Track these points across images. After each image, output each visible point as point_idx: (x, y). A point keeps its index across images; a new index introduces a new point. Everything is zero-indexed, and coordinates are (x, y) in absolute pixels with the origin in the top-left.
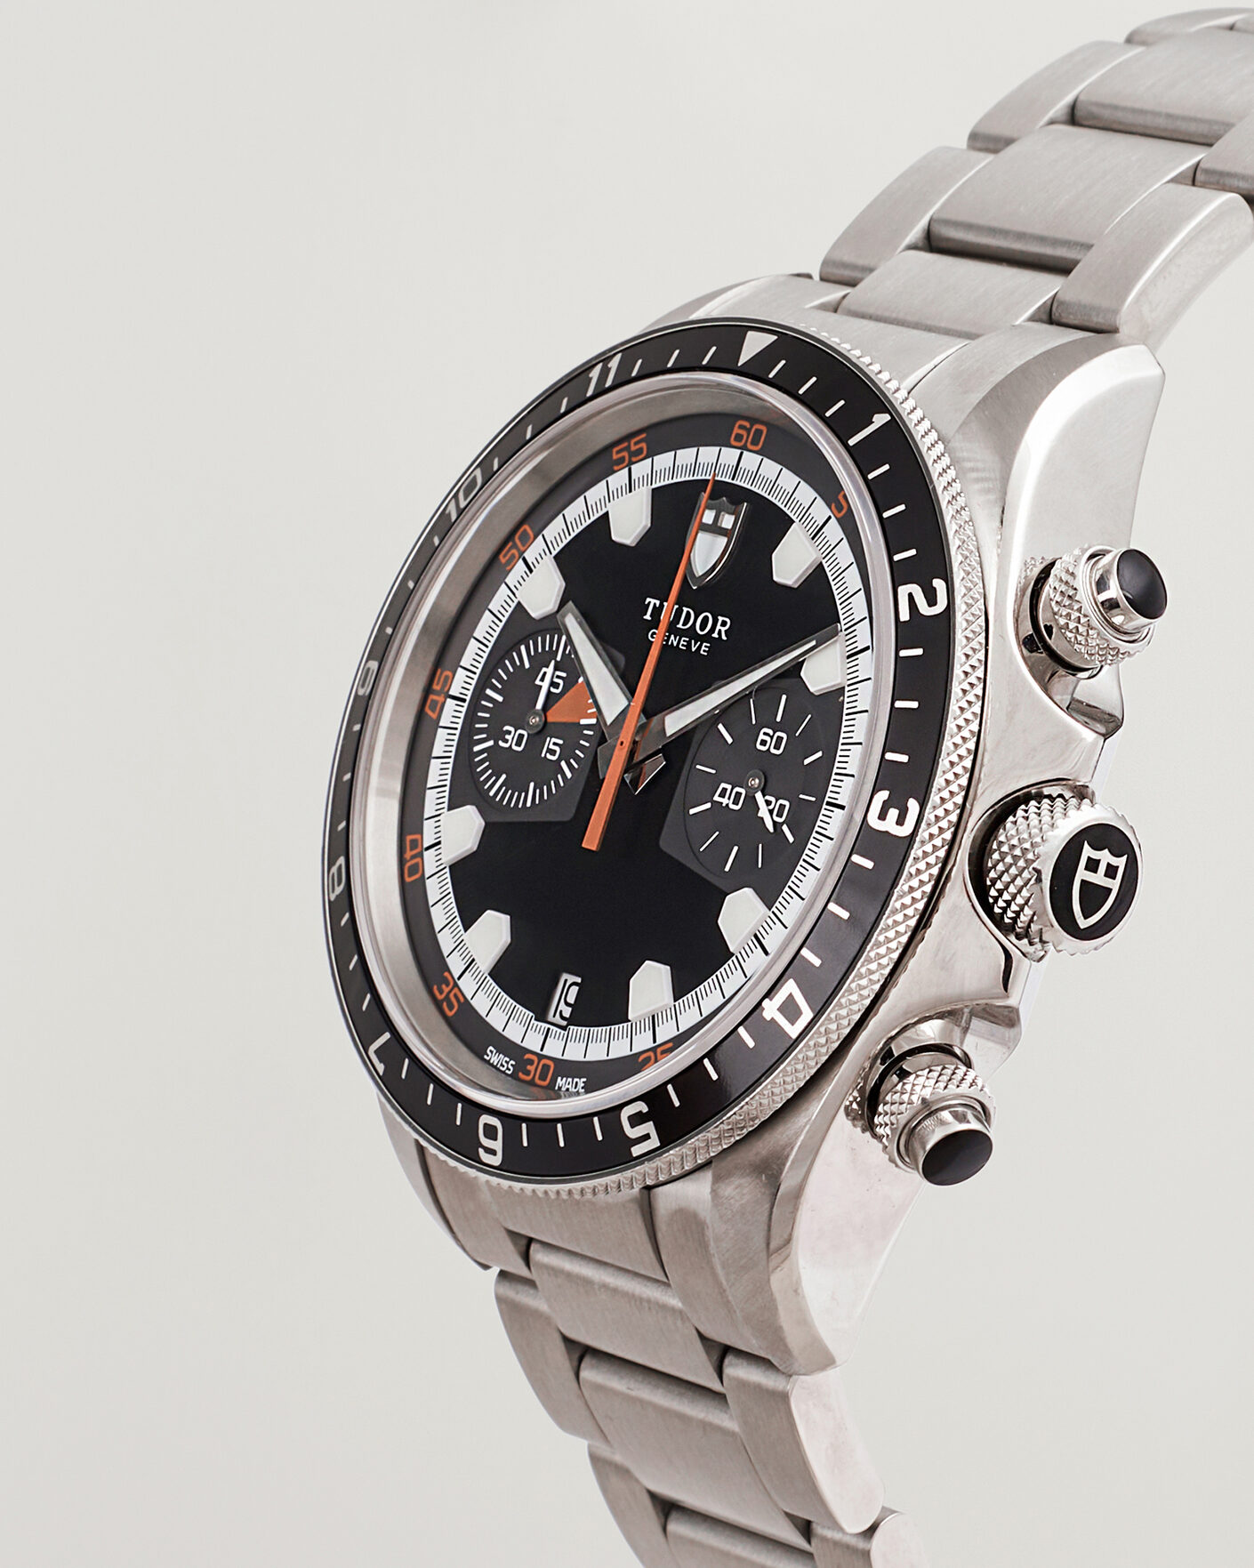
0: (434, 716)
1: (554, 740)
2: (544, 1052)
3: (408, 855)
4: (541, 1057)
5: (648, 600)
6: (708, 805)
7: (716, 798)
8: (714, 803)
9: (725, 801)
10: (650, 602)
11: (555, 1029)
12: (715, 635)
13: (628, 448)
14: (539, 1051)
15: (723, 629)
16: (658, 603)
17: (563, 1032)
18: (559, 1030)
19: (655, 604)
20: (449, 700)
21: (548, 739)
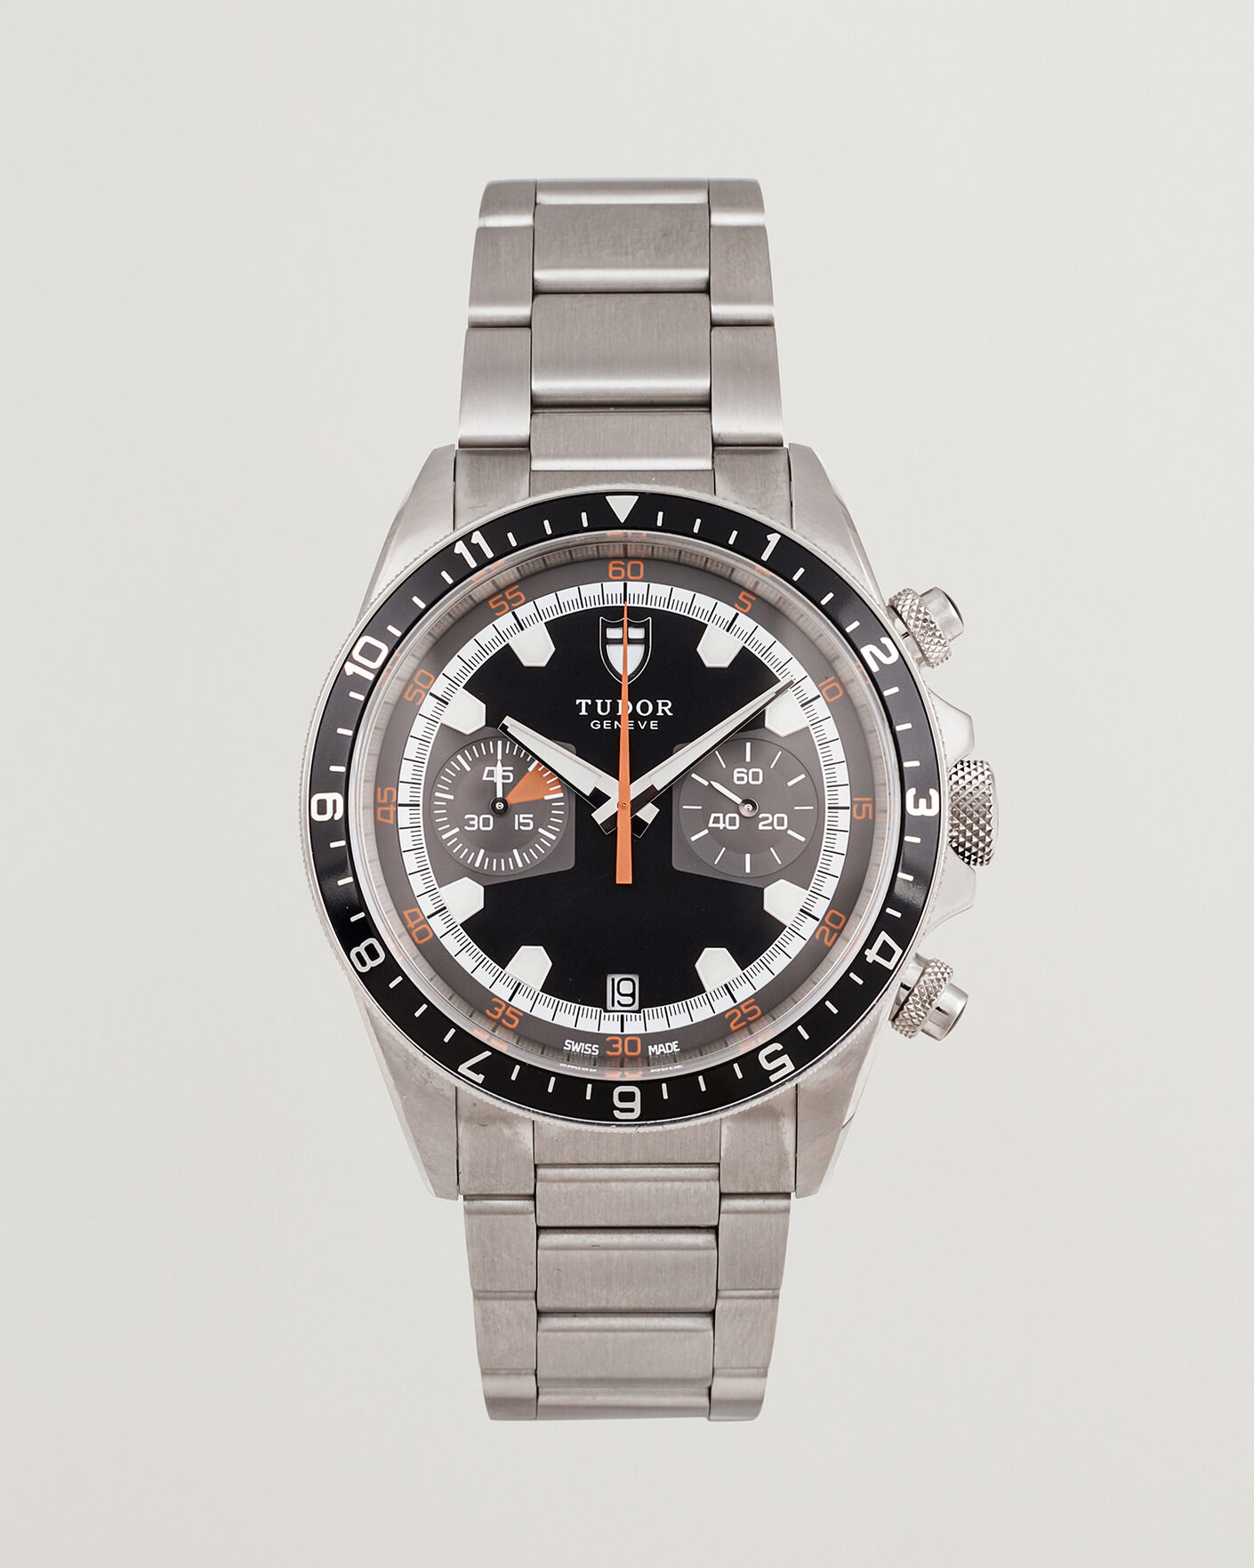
0: (391, 821)
1: (522, 816)
2: (625, 1033)
3: (411, 924)
4: (623, 1036)
5: (578, 701)
6: (706, 832)
7: (711, 825)
8: (710, 829)
9: (721, 826)
10: (581, 703)
11: (629, 1014)
12: (660, 713)
13: (504, 598)
14: (619, 1032)
15: (666, 709)
16: (589, 702)
17: (638, 1015)
18: (633, 1015)
19: (587, 703)
20: (399, 808)
21: (517, 816)
